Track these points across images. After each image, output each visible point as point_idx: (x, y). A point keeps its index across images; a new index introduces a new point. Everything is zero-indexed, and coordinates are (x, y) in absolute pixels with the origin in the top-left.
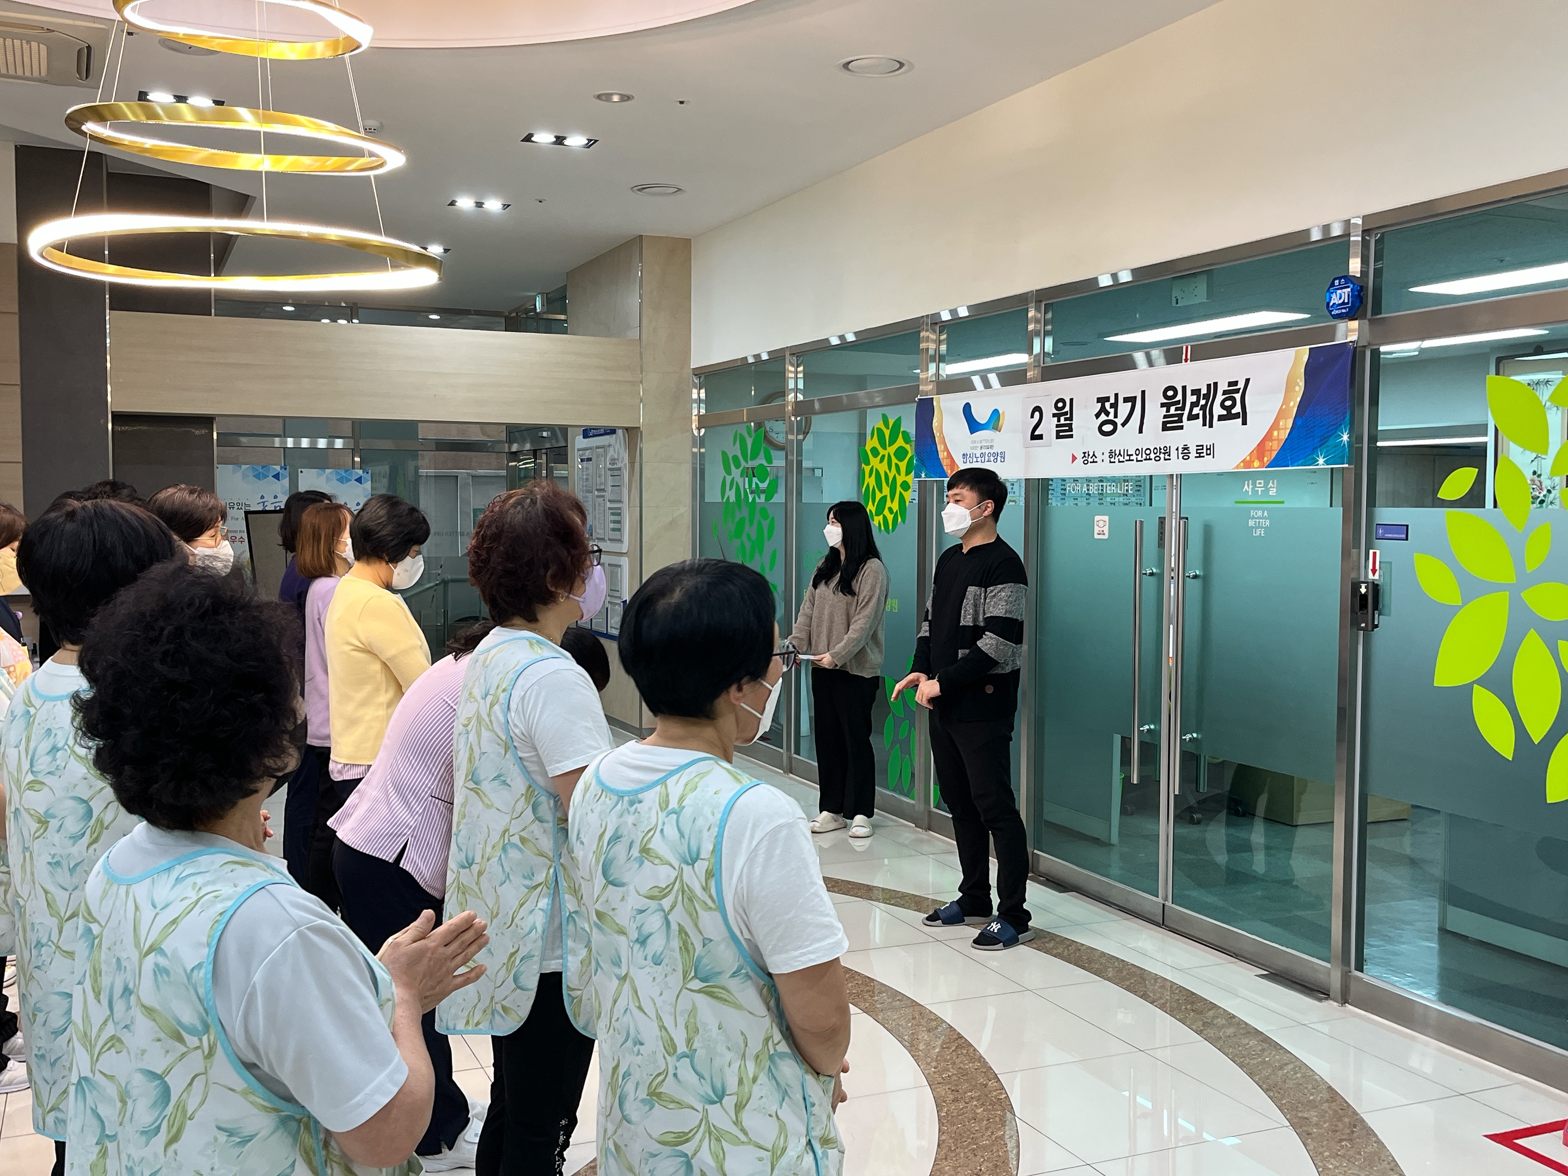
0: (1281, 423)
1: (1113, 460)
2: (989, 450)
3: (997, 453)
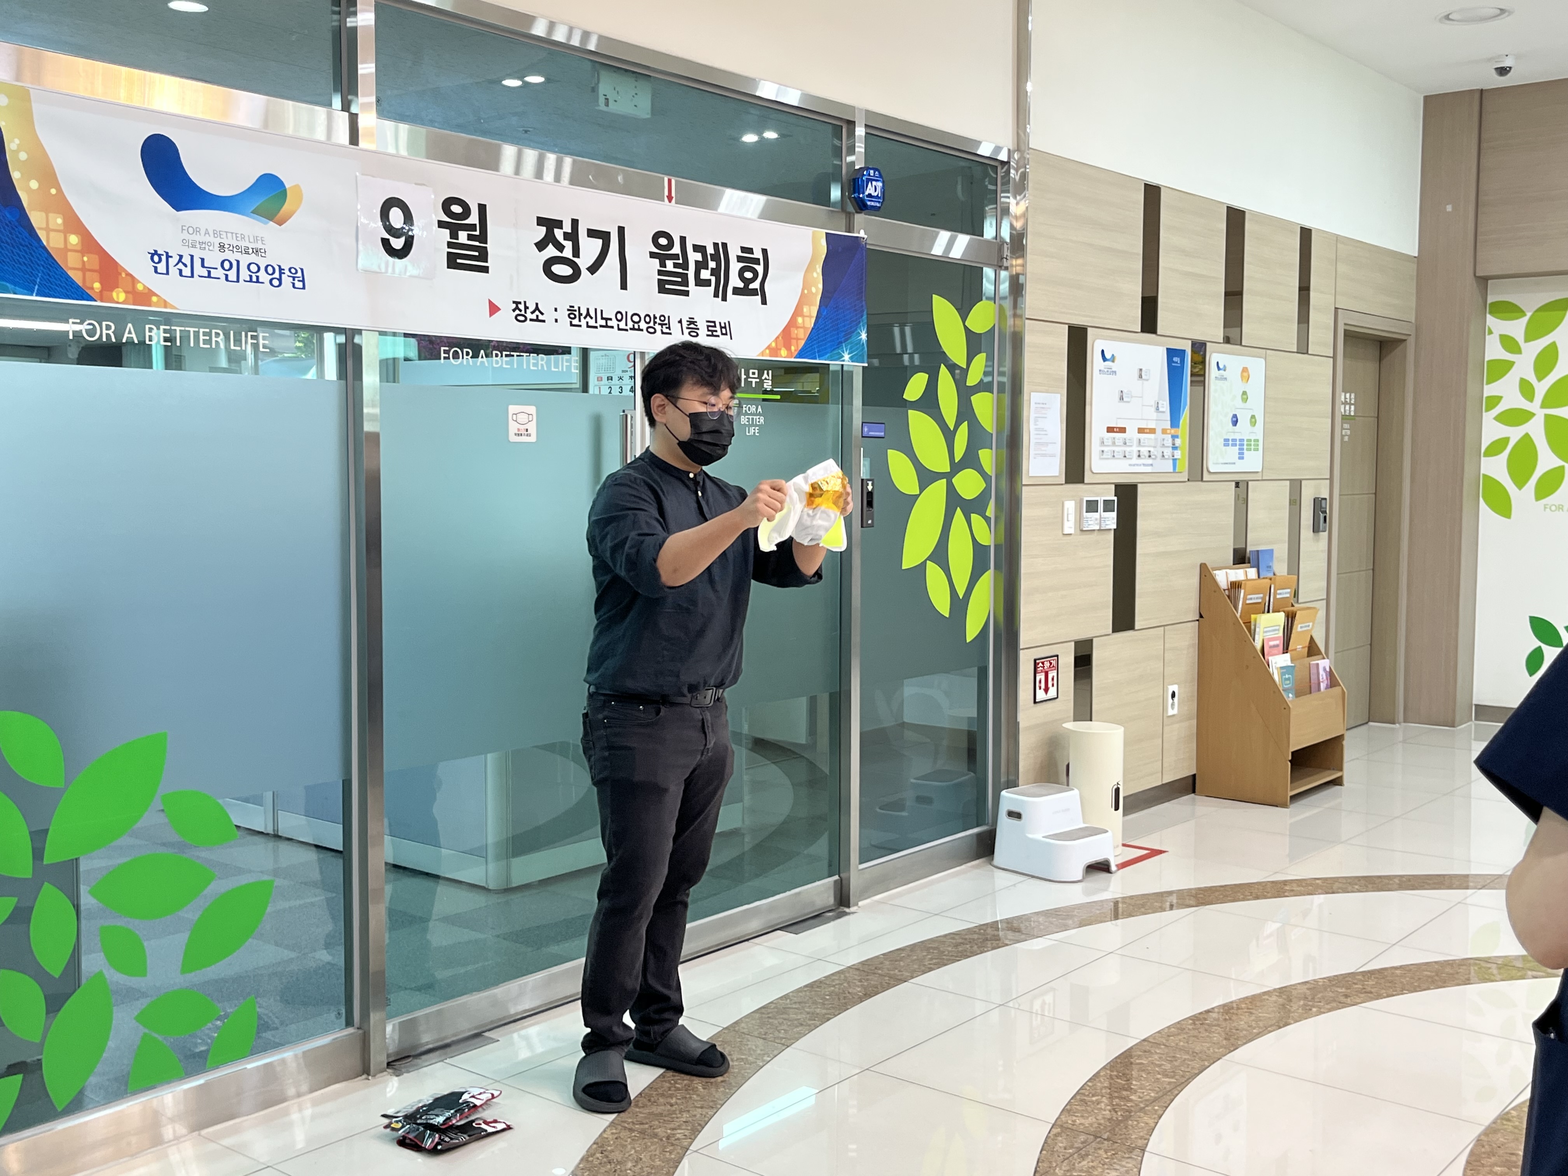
0: (805, 310)
1: (575, 322)
2: (253, 258)
3: (281, 269)
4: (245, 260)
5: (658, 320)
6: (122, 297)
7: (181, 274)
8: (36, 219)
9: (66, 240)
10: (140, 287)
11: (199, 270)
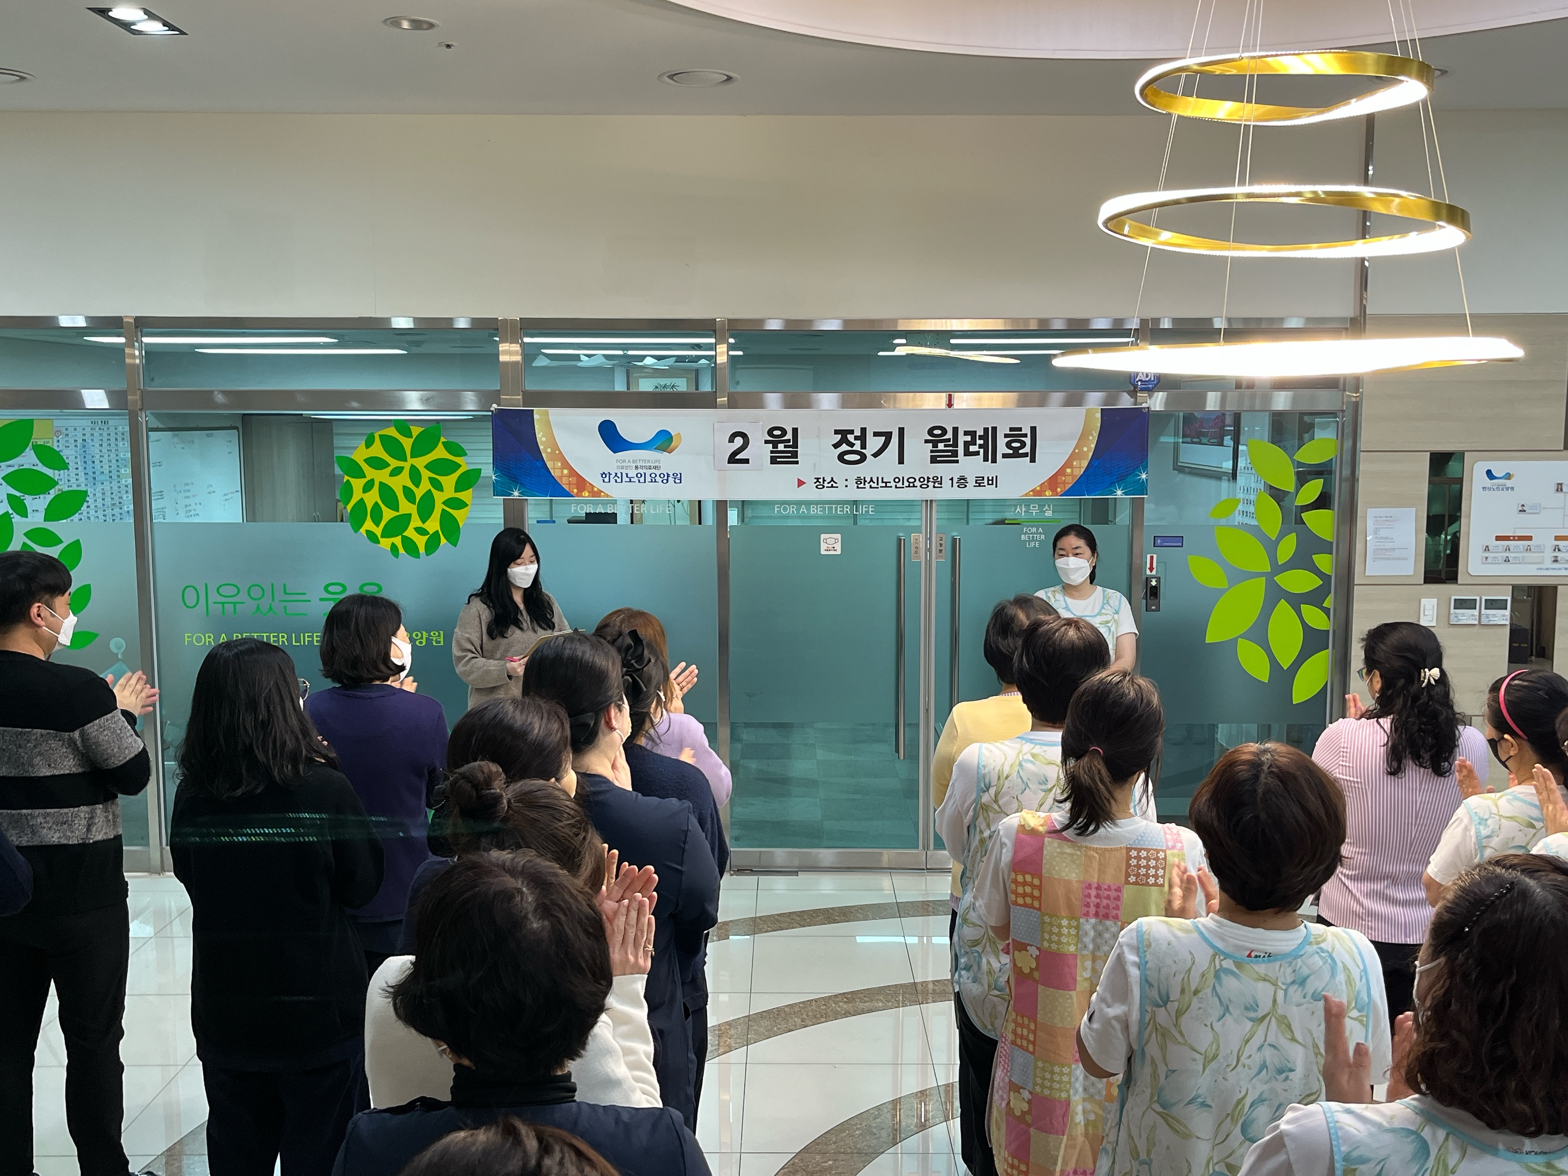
0: (1075, 463)
1: (862, 485)
2: (653, 471)
3: (668, 474)
4: (648, 472)
5: (931, 480)
6: (587, 494)
7: (616, 481)
8: (549, 465)
9: (562, 472)
10: (596, 489)
11: (625, 479)
